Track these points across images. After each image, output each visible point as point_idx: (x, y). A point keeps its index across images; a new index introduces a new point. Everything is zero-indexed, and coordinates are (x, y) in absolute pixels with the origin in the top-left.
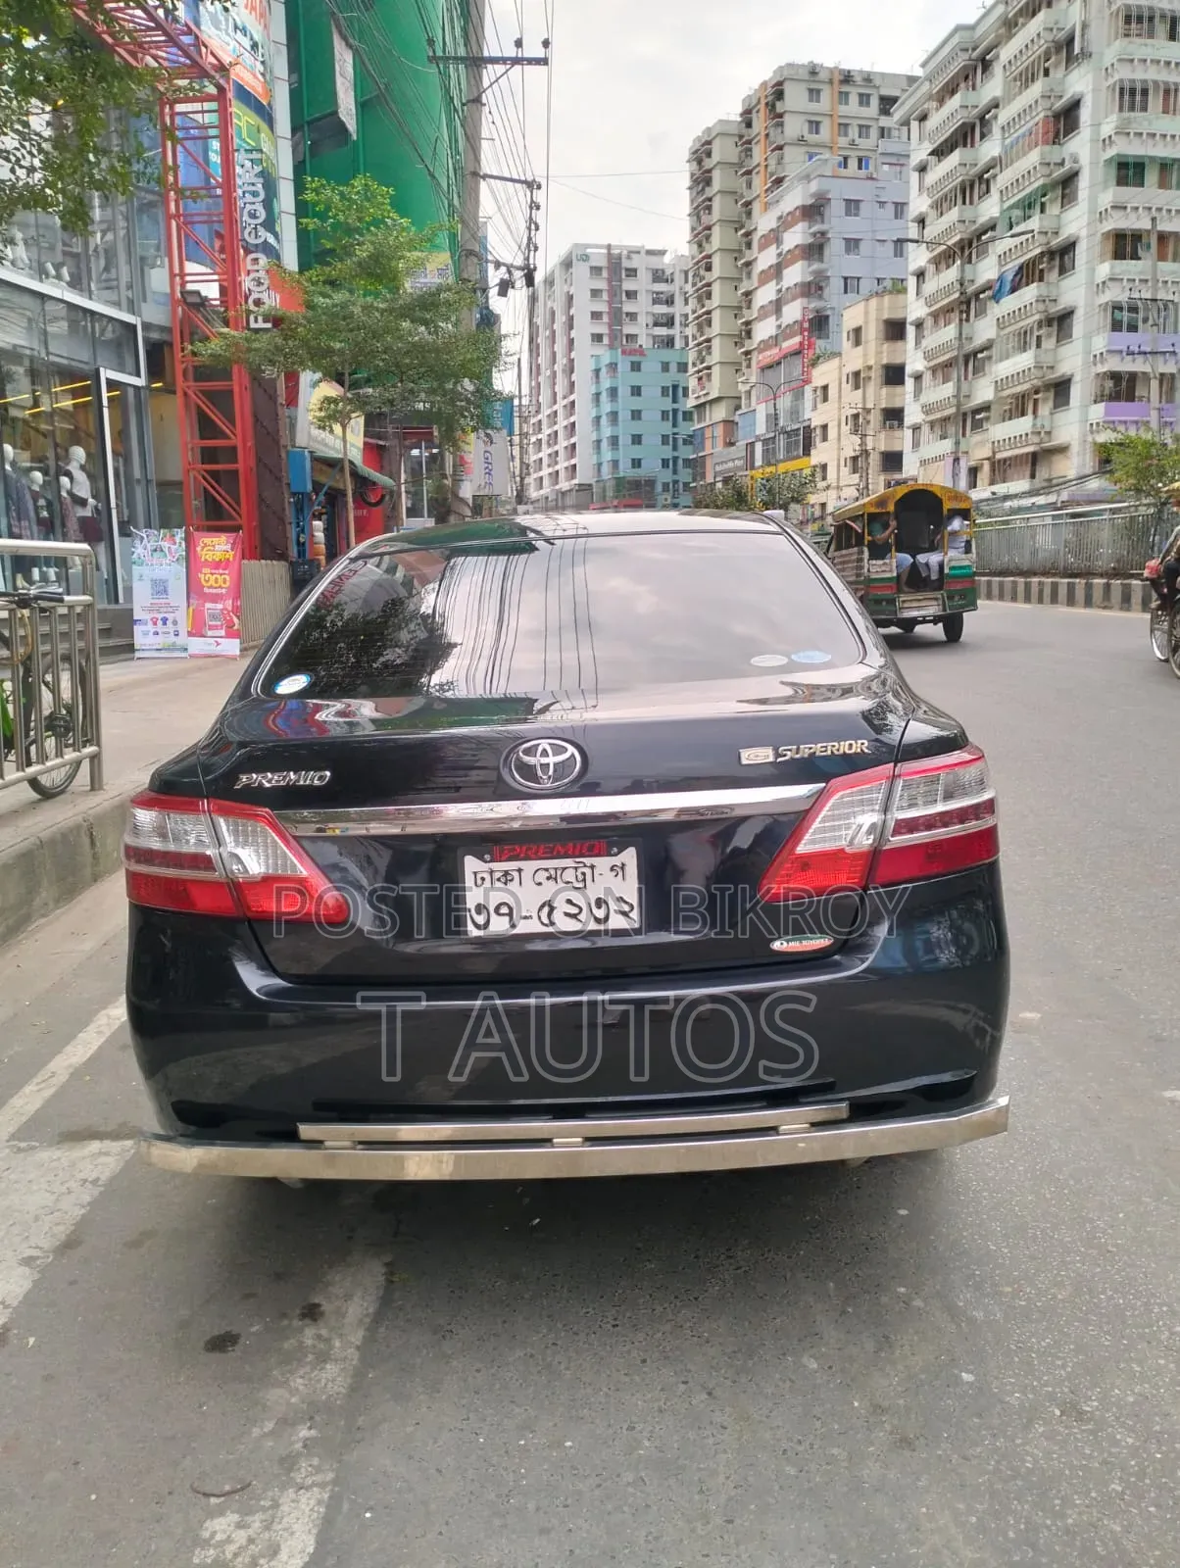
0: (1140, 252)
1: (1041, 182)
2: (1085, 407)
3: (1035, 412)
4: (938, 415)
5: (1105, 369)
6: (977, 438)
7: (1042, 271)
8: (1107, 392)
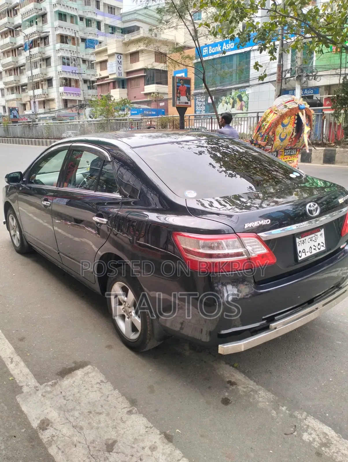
0: (68, 42)
1: (35, 14)
2: (57, 88)
3: (42, 88)
4: (10, 86)
5: (62, 76)
6: (24, 94)
7: (39, 43)
8: (64, 83)
